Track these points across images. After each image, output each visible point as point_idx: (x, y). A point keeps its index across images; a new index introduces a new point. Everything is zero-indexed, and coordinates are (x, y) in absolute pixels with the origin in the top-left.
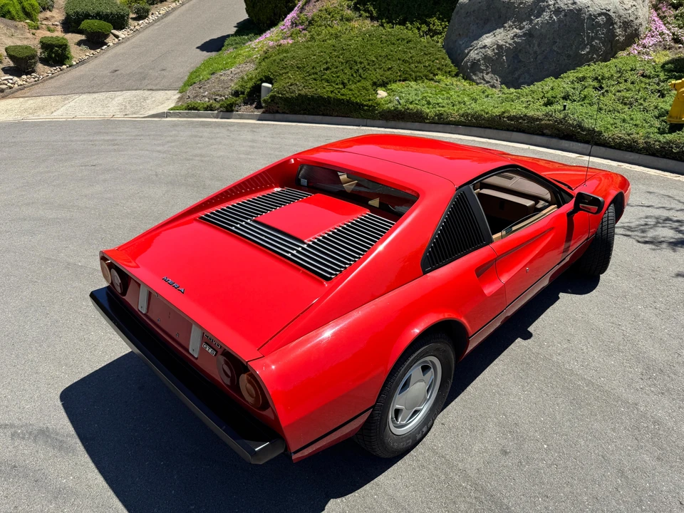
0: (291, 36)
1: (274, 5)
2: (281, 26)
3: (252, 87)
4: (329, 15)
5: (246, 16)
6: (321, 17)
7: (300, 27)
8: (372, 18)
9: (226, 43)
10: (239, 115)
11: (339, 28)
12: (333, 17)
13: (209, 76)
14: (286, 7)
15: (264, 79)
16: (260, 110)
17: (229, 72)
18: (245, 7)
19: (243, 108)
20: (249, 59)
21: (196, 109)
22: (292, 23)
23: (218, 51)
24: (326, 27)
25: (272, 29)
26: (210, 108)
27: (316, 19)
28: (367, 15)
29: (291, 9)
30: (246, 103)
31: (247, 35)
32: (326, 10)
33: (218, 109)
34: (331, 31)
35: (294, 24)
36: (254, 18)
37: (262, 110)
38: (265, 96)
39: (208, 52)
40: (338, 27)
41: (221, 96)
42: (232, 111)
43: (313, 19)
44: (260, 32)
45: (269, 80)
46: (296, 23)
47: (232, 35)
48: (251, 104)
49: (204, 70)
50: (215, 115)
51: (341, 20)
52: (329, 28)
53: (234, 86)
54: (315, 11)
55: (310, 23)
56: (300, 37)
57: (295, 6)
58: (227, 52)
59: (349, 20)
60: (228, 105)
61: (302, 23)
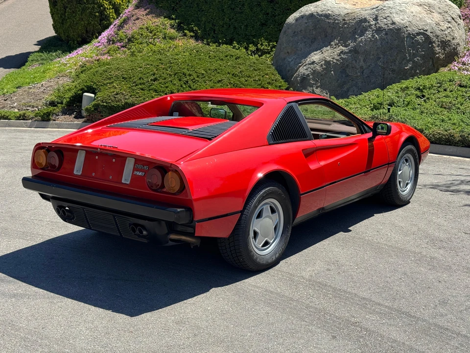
0: (108, 53)
1: (86, 22)
2: (95, 42)
3: (72, 97)
4: (151, 32)
5: (52, 33)
6: (142, 35)
7: (119, 44)
8: (197, 38)
9: (30, 59)
10: (56, 124)
11: (162, 46)
12: (155, 35)
13: (15, 90)
14: (100, 24)
15: (86, 89)
16: (80, 120)
17: (39, 85)
18: (52, 23)
19: (62, 118)
20: (60, 74)
21: (7, 118)
22: (109, 41)
23: (19, 67)
24: (148, 45)
25: (84, 46)
26: (23, 117)
27: (136, 36)
28: (192, 34)
29: (107, 27)
30: (64, 113)
31: (56, 51)
32: (147, 28)
33: (32, 118)
34: (154, 48)
35: (110, 41)
36: (62, 35)
37: (83, 120)
38: (85, 105)
39: (5, 68)
40: (160, 44)
41: (33, 107)
42: (49, 120)
43: (133, 37)
44: (70, 49)
45: (91, 90)
46: (113, 41)
47: (36, 52)
48: (70, 114)
49: (7, 84)
50: (29, 125)
51: (165, 38)
52: (151, 45)
53: (48, 97)
54: (135, 29)
55: (129, 40)
56: (119, 53)
57: (110, 24)
58: (30, 69)
59: (172, 38)
60: (44, 114)
61: (121, 40)
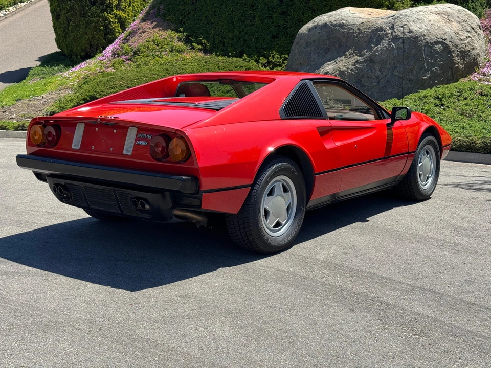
0: (113, 66)
1: (90, 36)
2: (99, 57)
4: (158, 45)
5: (54, 48)
6: (148, 47)
7: (124, 57)
8: (205, 51)
9: (31, 73)
11: (169, 58)
12: (162, 47)
13: (14, 102)
14: (105, 39)
17: (39, 98)
18: (55, 37)
20: (63, 87)
21: (5, 128)
23: (19, 81)
24: (154, 57)
25: (88, 61)
26: (22, 128)
27: (142, 49)
28: (200, 47)
29: (111, 41)
31: (58, 65)
32: (154, 41)
34: (161, 61)
35: (115, 54)
36: (65, 50)
39: (5, 83)
40: (167, 57)
43: (139, 50)
44: (73, 63)
46: (118, 54)
49: (6, 97)
51: (172, 51)
52: (158, 58)
53: (49, 109)
54: (141, 42)
55: (135, 53)
56: (124, 66)
57: (115, 38)
58: (30, 83)
59: (179, 51)
61: (126, 53)
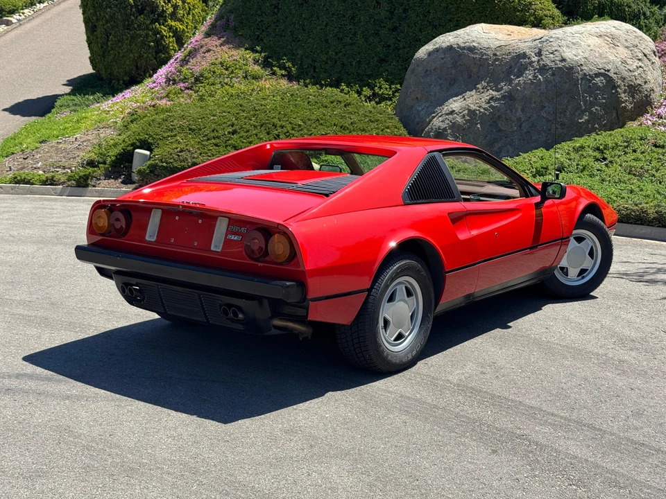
0: (167, 96)
1: (136, 55)
2: (148, 82)
3: (120, 154)
4: (227, 69)
5: (89, 69)
6: (214, 72)
7: (182, 85)
8: (290, 78)
9: (58, 103)
10: (96, 191)
11: (243, 87)
12: (232, 72)
13: (38, 145)
14: (155, 58)
15: (138, 144)
16: (129, 185)
17: (72, 139)
18: (89, 55)
19: (104, 182)
20: (100, 125)
21: (28, 182)
22: (168, 80)
23: (42, 115)
24: (222, 86)
25: (133, 88)
26: (51, 181)
27: (206, 75)
28: (283, 72)
29: (164, 62)
30: (108, 176)
31: (93, 93)
32: (221, 63)
33: (63, 183)
34: (231, 91)
35: (170, 80)
36: (101, 72)
37: (134, 186)
38: (137, 165)
39: (23, 116)
40: (240, 86)
41: (64, 168)
42: (87, 186)
43: (202, 75)
44: (114, 91)
45: (145, 145)
46: (174, 80)
47: (66, 94)
48: (116, 178)
49: (27, 137)
50: (59, 191)
51: (245, 77)
52: (227, 87)
53: (85, 155)
54: (205, 65)
55: (197, 80)
56: (183, 97)
57: (169, 58)
58: (58, 117)
59: (256, 78)
60: (80, 177)
61: (185, 80)
